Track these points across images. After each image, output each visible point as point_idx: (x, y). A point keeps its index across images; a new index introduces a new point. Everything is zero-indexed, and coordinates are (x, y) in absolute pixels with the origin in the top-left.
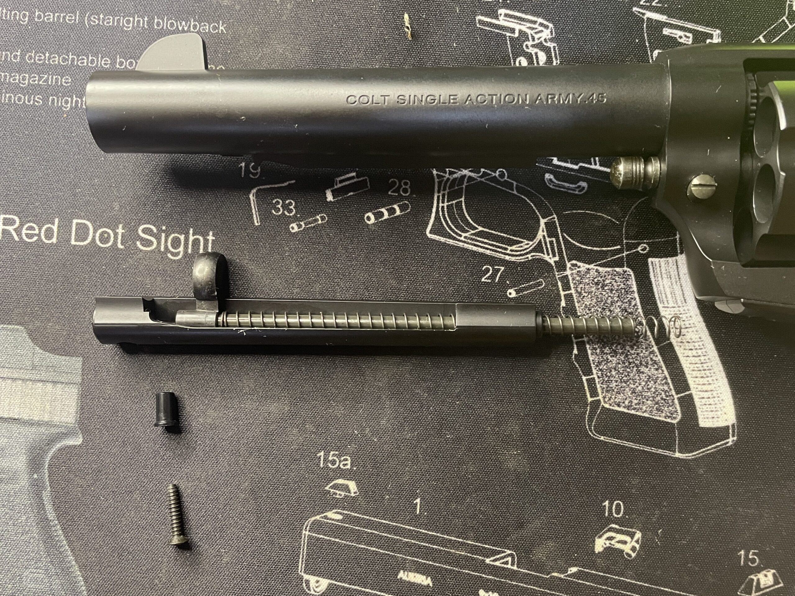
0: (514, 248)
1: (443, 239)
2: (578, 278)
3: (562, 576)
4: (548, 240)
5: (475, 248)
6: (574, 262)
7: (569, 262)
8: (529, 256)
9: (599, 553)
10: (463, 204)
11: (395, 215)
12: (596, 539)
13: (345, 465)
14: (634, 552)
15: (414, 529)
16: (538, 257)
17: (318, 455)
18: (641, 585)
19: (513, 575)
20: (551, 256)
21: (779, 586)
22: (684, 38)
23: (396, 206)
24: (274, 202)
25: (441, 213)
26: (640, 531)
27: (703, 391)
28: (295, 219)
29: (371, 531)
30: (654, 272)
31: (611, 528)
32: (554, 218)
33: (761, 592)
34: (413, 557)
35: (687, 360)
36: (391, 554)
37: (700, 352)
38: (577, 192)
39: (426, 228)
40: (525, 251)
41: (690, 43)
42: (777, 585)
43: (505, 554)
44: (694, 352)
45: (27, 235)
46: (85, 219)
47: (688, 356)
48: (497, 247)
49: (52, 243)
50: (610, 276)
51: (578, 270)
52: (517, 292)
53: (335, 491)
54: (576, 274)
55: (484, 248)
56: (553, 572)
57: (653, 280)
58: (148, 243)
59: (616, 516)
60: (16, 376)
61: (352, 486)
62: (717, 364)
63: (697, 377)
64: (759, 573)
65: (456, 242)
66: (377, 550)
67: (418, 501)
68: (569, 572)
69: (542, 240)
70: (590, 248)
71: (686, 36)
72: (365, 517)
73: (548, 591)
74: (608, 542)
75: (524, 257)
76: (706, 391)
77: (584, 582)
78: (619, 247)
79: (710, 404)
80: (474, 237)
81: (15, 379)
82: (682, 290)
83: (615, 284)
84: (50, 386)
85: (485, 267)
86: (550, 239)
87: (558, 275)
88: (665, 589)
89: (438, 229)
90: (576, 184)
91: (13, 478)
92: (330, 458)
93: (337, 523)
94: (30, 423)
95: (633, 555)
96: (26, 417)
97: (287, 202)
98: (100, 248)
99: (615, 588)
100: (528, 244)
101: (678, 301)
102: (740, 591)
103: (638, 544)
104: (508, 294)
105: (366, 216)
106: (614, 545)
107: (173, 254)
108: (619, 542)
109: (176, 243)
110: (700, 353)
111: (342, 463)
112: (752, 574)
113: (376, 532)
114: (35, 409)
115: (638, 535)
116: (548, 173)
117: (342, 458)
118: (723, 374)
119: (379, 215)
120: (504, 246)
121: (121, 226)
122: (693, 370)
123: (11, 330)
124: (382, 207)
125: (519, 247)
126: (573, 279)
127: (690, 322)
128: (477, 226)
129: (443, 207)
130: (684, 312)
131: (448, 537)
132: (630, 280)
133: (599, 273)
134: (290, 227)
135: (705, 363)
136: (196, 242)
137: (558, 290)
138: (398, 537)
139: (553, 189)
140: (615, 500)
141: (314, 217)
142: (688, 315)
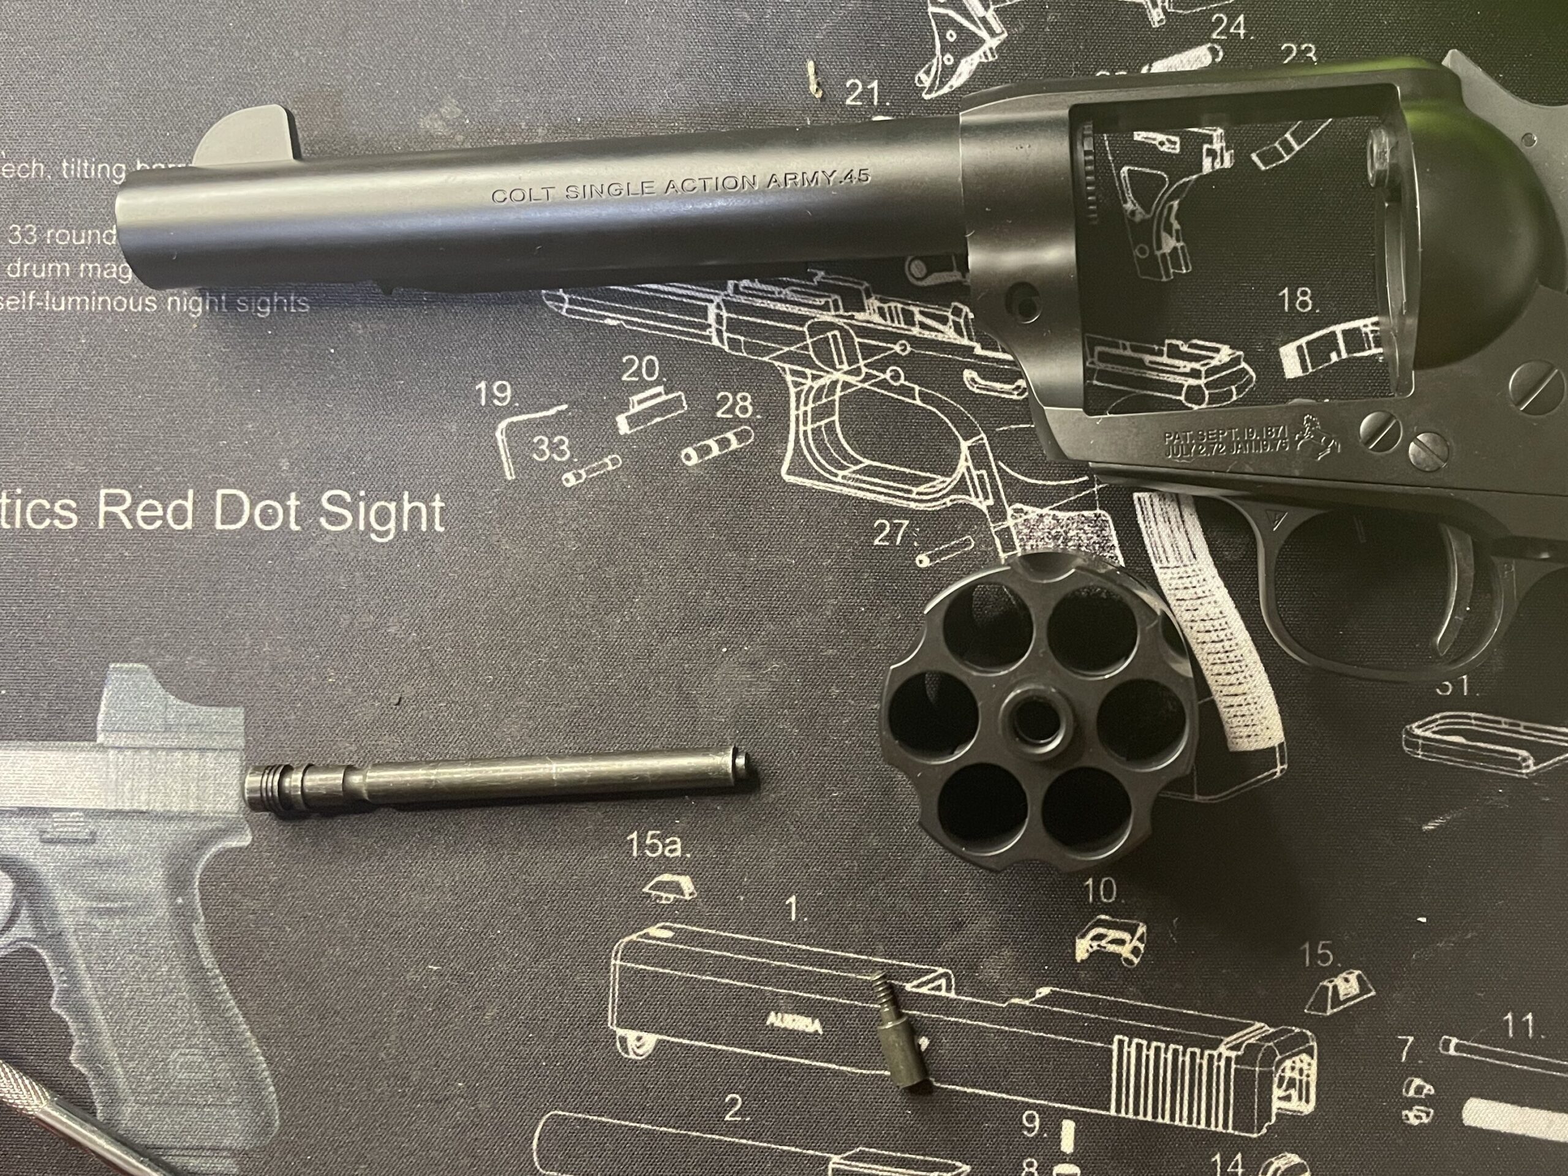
0: (921, 489)
1: (808, 483)
2: (1026, 531)
3: (1027, 1003)
4: (975, 473)
5: (860, 494)
6: (1018, 506)
7: (1010, 506)
8: (947, 500)
9: (1082, 961)
10: (837, 424)
11: (730, 449)
12: (1077, 941)
13: (671, 851)
14: (1137, 957)
15: (789, 944)
16: (960, 501)
17: (628, 838)
18: (1151, 1008)
19: (948, 1006)
20: (981, 498)
21: (1369, 995)
22: (1167, 145)
23: (730, 435)
24: (535, 440)
25: (802, 442)
26: (1146, 923)
27: (1232, 695)
28: (569, 465)
29: (720, 953)
30: (1143, 513)
31: (1100, 920)
32: (982, 439)
33: (1342, 1007)
34: (790, 989)
35: (1203, 649)
36: (754, 986)
37: (1222, 635)
38: (1015, 397)
39: (781, 466)
40: (940, 494)
41: (1178, 151)
42: (1366, 994)
43: (936, 974)
44: (1214, 636)
45: (145, 519)
46: (235, 488)
47: (1204, 642)
48: (895, 489)
49: (186, 530)
50: (1075, 525)
51: (1025, 517)
52: (931, 558)
53: (658, 893)
54: (1023, 525)
55: (874, 492)
56: (1012, 998)
57: (1142, 526)
58: (338, 519)
59: (1105, 900)
60: (140, 742)
61: (686, 883)
62: (1250, 652)
63: (1220, 674)
64: (1336, 976)
65: (830, 485)
66: (731, 982)
67: (793, 899)
68: (1038, 996)
69: (966, 474)
70: (1041, 482)
71: (1169, 141)
72: (710, 931)
73: (1007, 1028)
74: (1095, 944)
75: (938, 503)
76: (1236, 695)
77: (1062, 1010)
78: (1086, 478)
79: (1243, 716)
80: (858, 476)
81: (139, 748)
82: (1189, 540)
83: (1084, 536)
84: (195, 755)
85: (878, 522)
86: (979, 472)
87: (995, 527)
88: (1189, 1012)
89: (800, 467)
90: (1013, 383)
91: (145, 904)
92: (648, 842)
93: (665, 944)
94: (167, 817)
95: (1136, 961)
96: (159, 807)
97: (556, 440)
98: (262, 531)
99: (1111, 1016)
100: (944, 482)
101: (1184, 557)
102: (1307, 1006)
103: (1143, 943)
104: (917, 562)
105: (684, 452)
106: (1105, 948)
107: (380, 534)
108: (1114, 941)
109: (383, 517)
110: (1223, 637)
111: (668, 848)
112: (1324, 979)
113: (729, 954)
114: (174, 794)
115: (1142, 929)
116: (968, 368)
117: (668, 841)
118: (1261, 667)
119: (705, 451)
120: (906, 487)
121: (293, 495)
122: (1214, 664)
123: (129, 672)
124: (709, 438)
125: (931, 487)
126: (1019, 533)
127: (1203, 589)
128: (861, 459)
129: (805, 432)
130: (1194, 573)
131: (843, 954)
132: (1107, 529)
133: (1058, 520)
134: (563, 478)
135: (1231, 651)
136: (415, 513)
137: (995, 550)
138: (764, 960)
139: (978, 394)
140: (1103, 877)
141: (601, 460)
142: (1201, 578)
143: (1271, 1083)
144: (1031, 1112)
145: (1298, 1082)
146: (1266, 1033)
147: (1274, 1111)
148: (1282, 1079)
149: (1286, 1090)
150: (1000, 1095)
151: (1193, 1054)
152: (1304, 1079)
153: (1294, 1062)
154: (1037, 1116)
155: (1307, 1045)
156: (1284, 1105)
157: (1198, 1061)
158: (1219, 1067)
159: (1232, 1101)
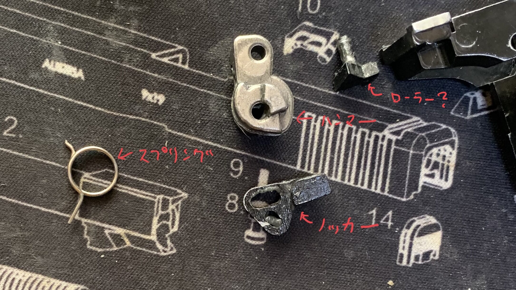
9: (288, 55)
12: (286, 39)
14: (329, 56)
19: (183, 75)
26: (339, 32)
31: (305, 26)
36: (35, 38)
43: (175, 50)
59: (311, 11)
74: (299, 43)
95: (328, 60)
102: (453, 110)
103: (335, 47)
106: (306, 47)
115: (335, 36)
143: (421, 163)
144: (237, 160)
145: (440, 165)
146: (422, 126)
147: (421, 184)
148: (429, 161)
149: (432, 170)
150: (215, 145)
151: (363, 134)
152: (446, 163)
153: (439, 150)
154: (241, 164)
155: (451, 139)
156: (429, 180)
157: (366, 139)
158: (382, 146)
159: (389, 172)
